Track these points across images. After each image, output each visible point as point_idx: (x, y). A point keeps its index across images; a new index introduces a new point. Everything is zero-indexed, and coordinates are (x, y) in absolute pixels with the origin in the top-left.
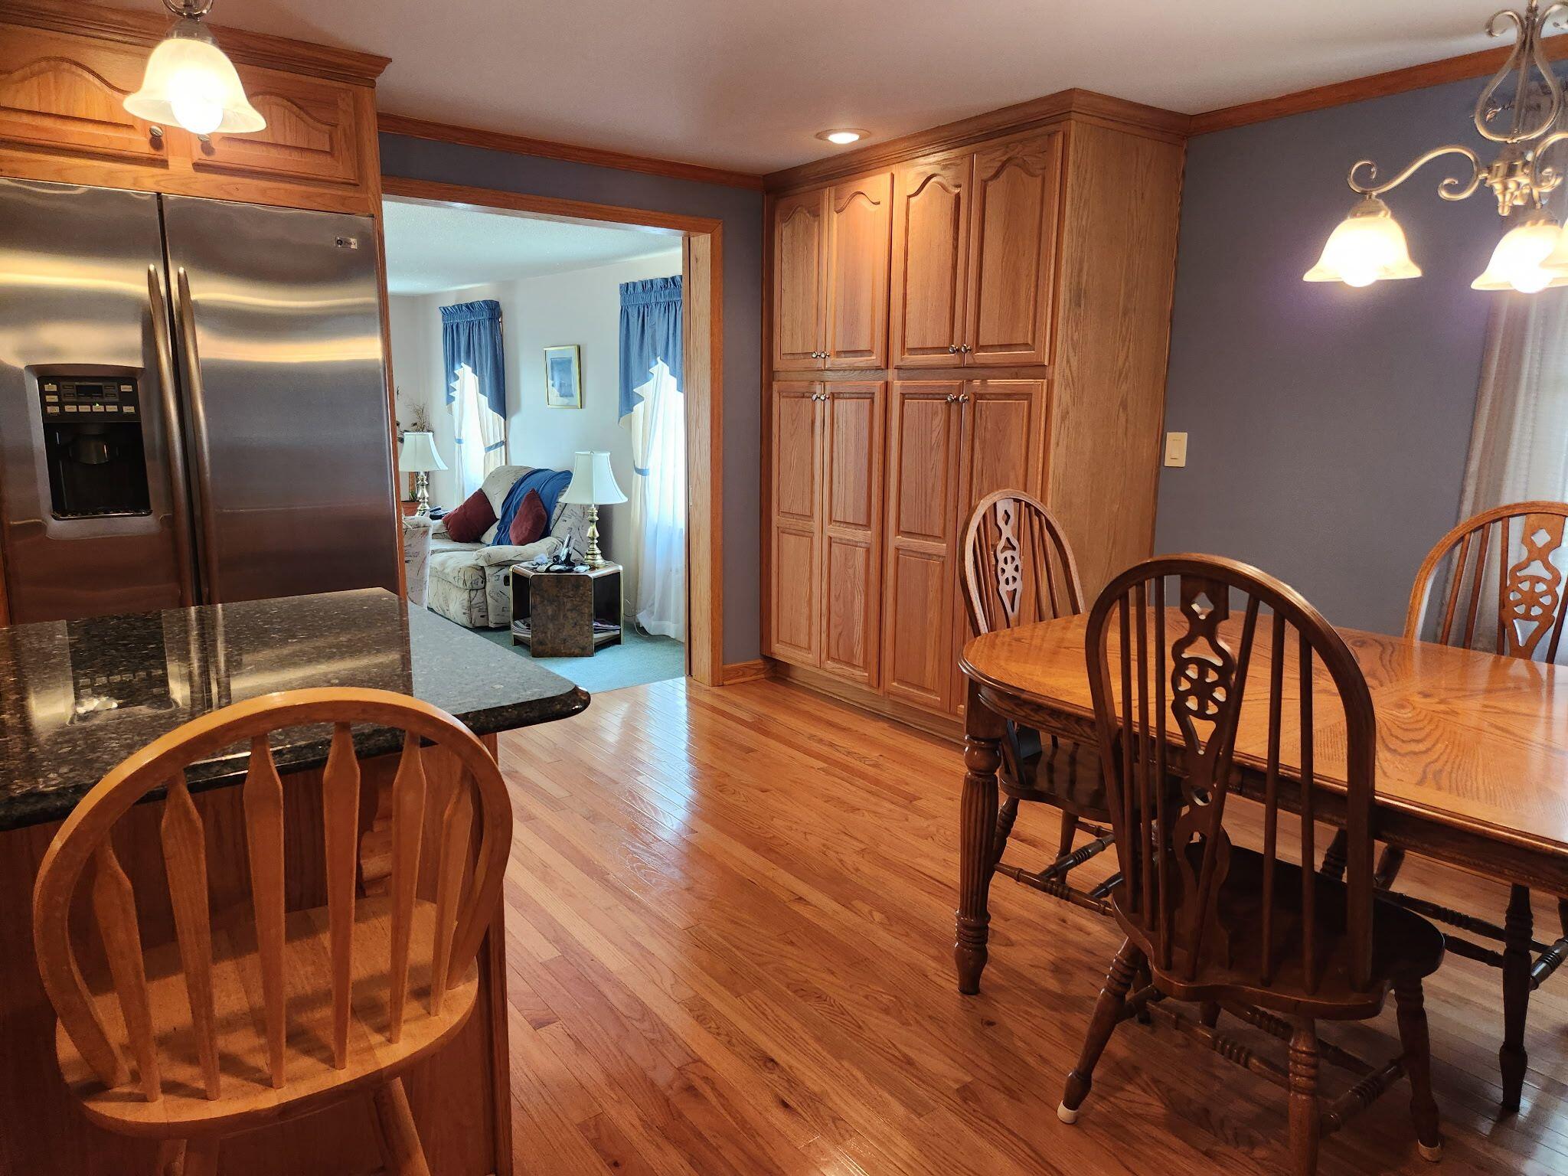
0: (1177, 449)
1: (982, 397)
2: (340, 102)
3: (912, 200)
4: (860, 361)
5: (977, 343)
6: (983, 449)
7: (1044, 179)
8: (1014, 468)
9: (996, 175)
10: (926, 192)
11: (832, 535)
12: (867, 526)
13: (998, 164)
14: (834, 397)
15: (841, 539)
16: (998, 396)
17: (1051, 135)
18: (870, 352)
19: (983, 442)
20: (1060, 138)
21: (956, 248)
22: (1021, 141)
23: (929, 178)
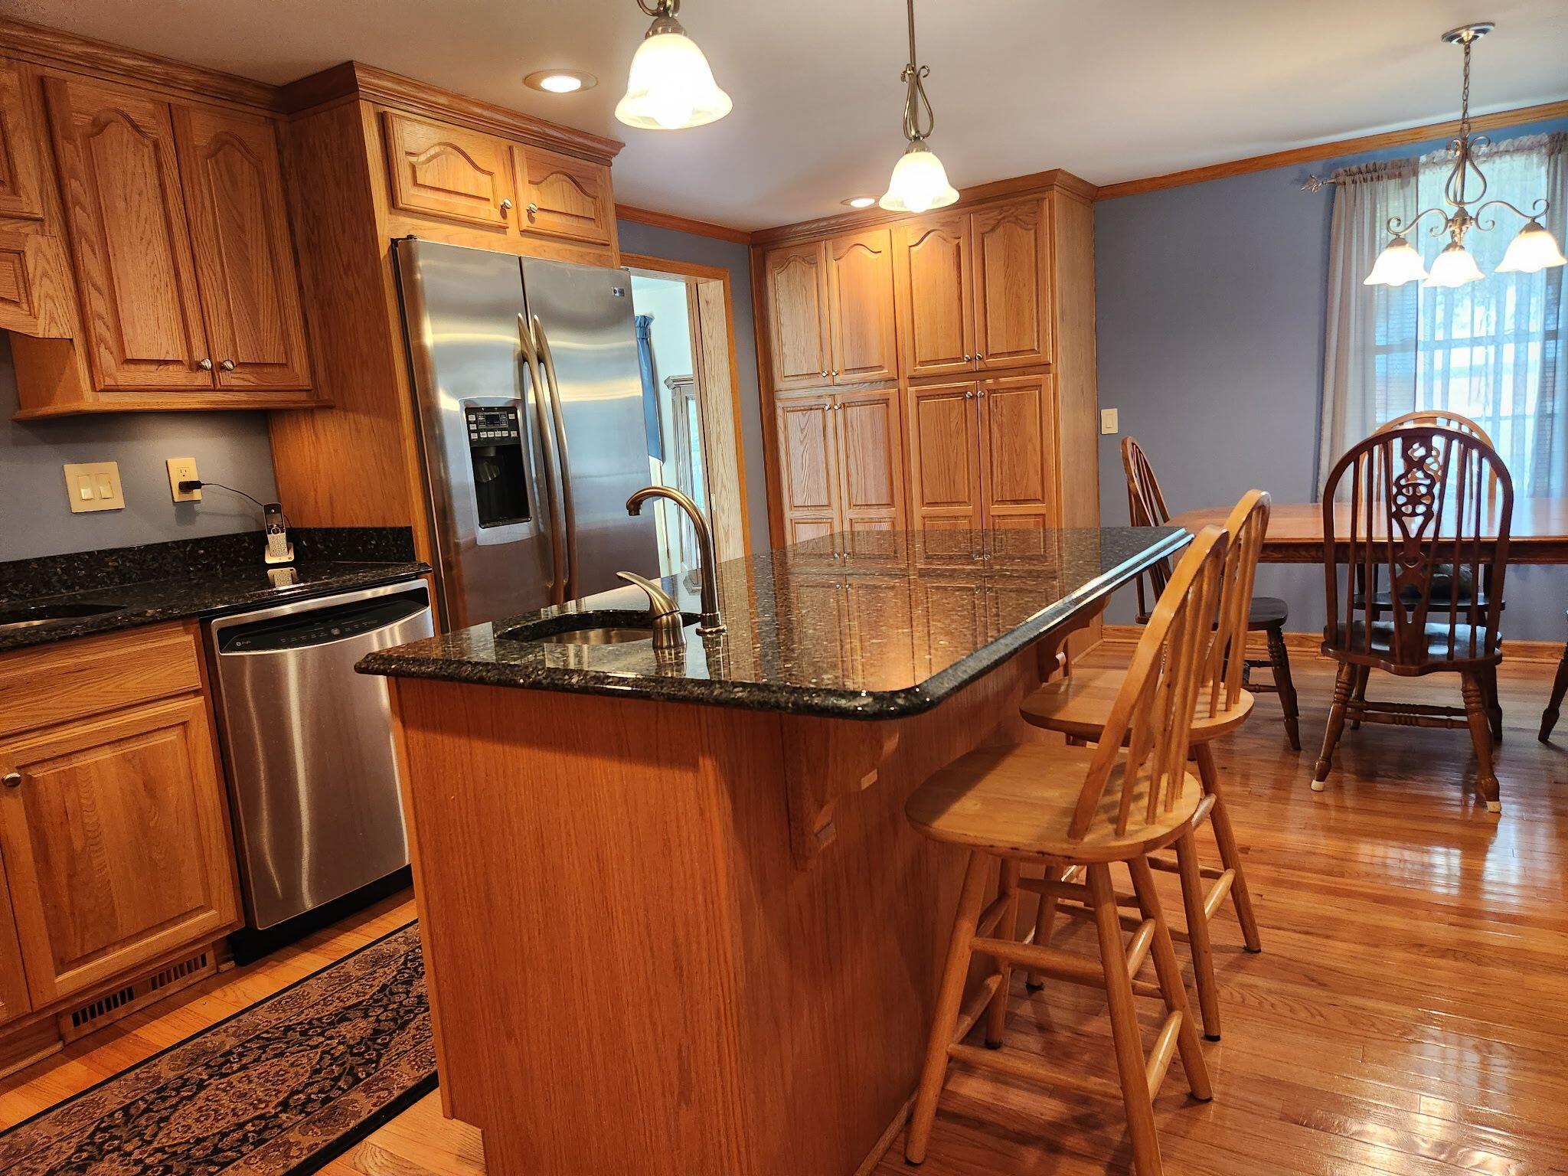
0: (1110, 421)
1: (994, 391)
2: (598, 180)
3: (914, 249)
4: (873, 375)
5: (987, 353)
6: (1001, 431)
7: (1036, 233)
8: (1031, 440)
9: (993, 230)
10: (927, 242)
11: (853, 516)
12: (891, 504)
13: (993, 222)
14: (844, 406)
15: (862, 519)
16: (1009, 389)
17: (1040, 201)
18: (881, 367)
19: (1001, 426)
20: (1046, 202)
21: (960, 283)
22: (1013, 205)
23: (929, 233)
